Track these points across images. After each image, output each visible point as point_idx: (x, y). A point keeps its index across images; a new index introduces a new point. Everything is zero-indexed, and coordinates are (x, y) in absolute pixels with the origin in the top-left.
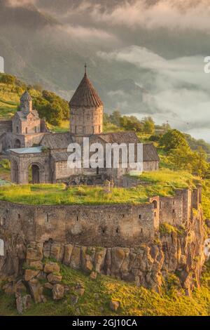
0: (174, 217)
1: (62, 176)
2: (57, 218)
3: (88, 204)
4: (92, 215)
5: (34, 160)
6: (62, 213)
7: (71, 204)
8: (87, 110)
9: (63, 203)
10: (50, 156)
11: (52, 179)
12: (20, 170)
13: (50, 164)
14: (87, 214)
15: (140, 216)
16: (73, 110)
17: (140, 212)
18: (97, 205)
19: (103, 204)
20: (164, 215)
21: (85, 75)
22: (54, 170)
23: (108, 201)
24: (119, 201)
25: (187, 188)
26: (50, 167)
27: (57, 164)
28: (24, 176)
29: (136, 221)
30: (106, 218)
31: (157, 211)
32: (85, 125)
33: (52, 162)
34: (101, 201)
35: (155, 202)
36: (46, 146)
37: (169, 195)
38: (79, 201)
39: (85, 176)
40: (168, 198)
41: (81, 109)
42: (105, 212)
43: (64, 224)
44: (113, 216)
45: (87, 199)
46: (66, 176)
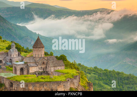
0: (74, 85)
1: (32, 72)
2: (36, 87)
3: (47, 82)
4: (48, 85)
5: (22, 66)
6: (38, 85)
7: (41, 82)
8: (39, 49)
9: (38, 81)
10: (27, 65)
11: (28, 73)
12: (17, 70)
13: (27, 68)
14: (46, 85)
15: (64, 85)
16: (35, 49)
17: (64, 84)
18: (50, 82)
19: (52, 81)
20: (71, 85)
21: (38, 37)
22: (29, 69)
23: (53, 80)
24: (57, 80)
25: (77, 75)
26: (27, 69)
27: (30, 68)
28: (18, 72)
29: (63, 87)
30: (53, 86)
31: (69, 83)
32: (39, 54)
33: (28, 67)
34: (51, 80)
35: (68, 80)
36: (26, 61)
37: (72, 78)
38: (43, 81)
39: (40, 72)
40: (72, 79)
41: (37, 49)
42: (53, 84)
43: (39, 89)
44: (55, 85)
45: (46, 80)
46: (33, 72)
